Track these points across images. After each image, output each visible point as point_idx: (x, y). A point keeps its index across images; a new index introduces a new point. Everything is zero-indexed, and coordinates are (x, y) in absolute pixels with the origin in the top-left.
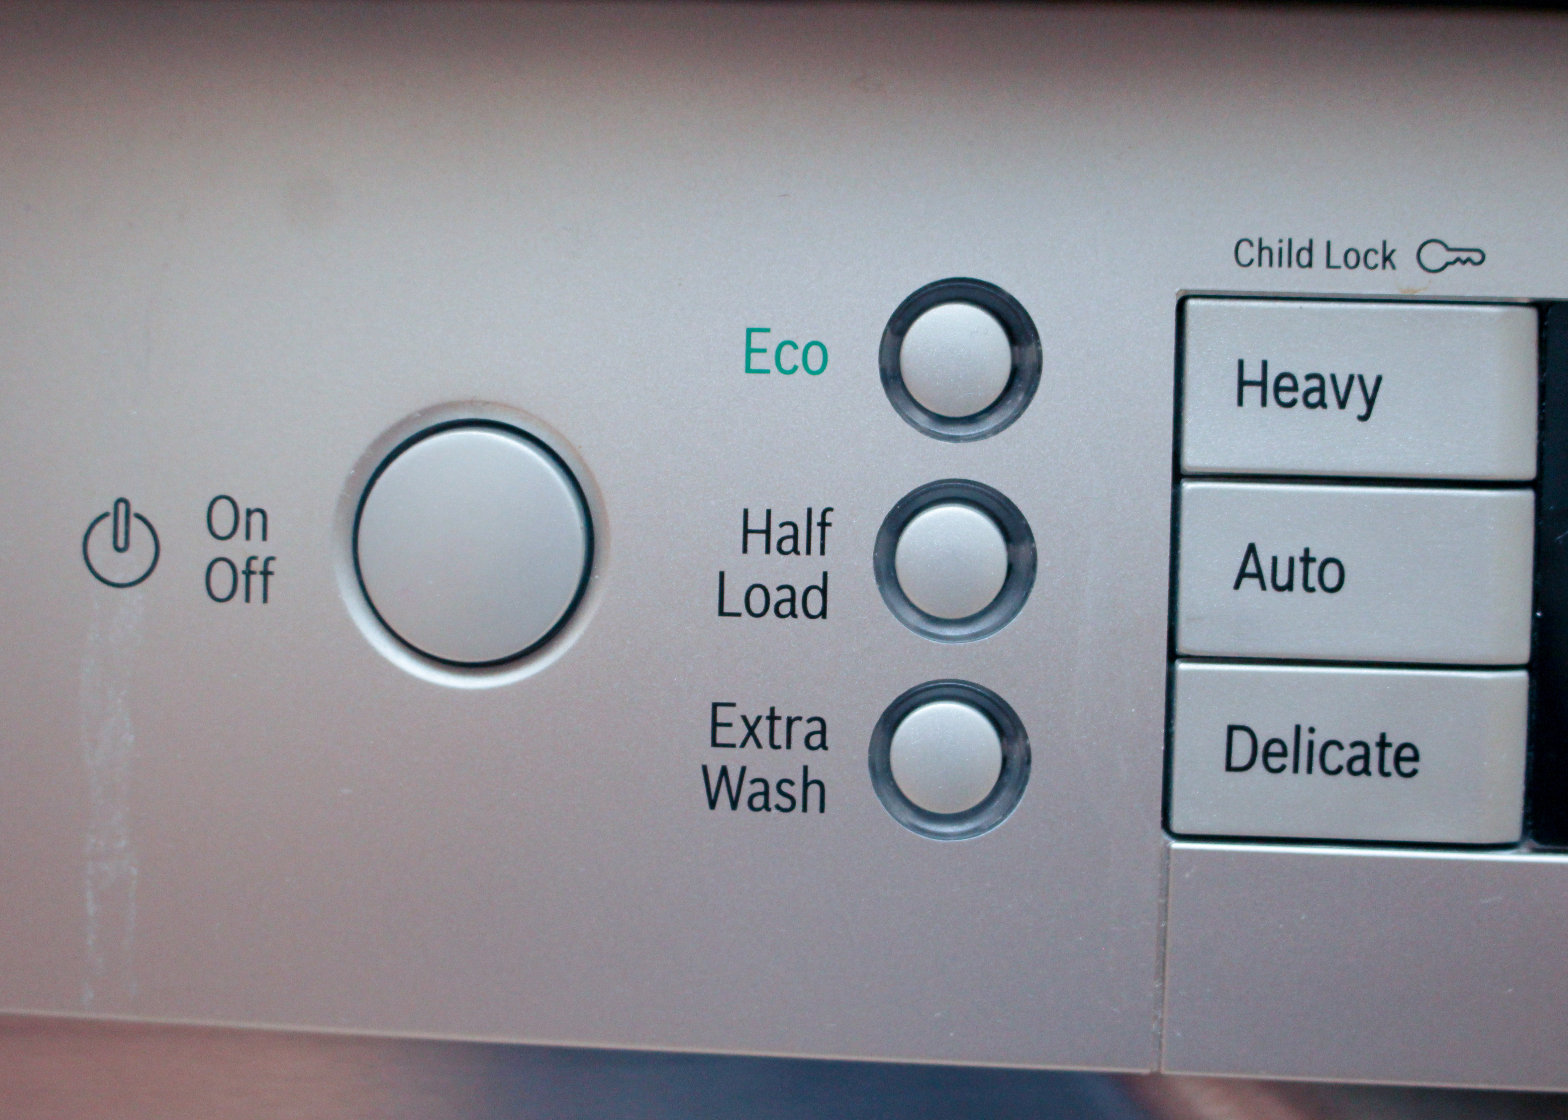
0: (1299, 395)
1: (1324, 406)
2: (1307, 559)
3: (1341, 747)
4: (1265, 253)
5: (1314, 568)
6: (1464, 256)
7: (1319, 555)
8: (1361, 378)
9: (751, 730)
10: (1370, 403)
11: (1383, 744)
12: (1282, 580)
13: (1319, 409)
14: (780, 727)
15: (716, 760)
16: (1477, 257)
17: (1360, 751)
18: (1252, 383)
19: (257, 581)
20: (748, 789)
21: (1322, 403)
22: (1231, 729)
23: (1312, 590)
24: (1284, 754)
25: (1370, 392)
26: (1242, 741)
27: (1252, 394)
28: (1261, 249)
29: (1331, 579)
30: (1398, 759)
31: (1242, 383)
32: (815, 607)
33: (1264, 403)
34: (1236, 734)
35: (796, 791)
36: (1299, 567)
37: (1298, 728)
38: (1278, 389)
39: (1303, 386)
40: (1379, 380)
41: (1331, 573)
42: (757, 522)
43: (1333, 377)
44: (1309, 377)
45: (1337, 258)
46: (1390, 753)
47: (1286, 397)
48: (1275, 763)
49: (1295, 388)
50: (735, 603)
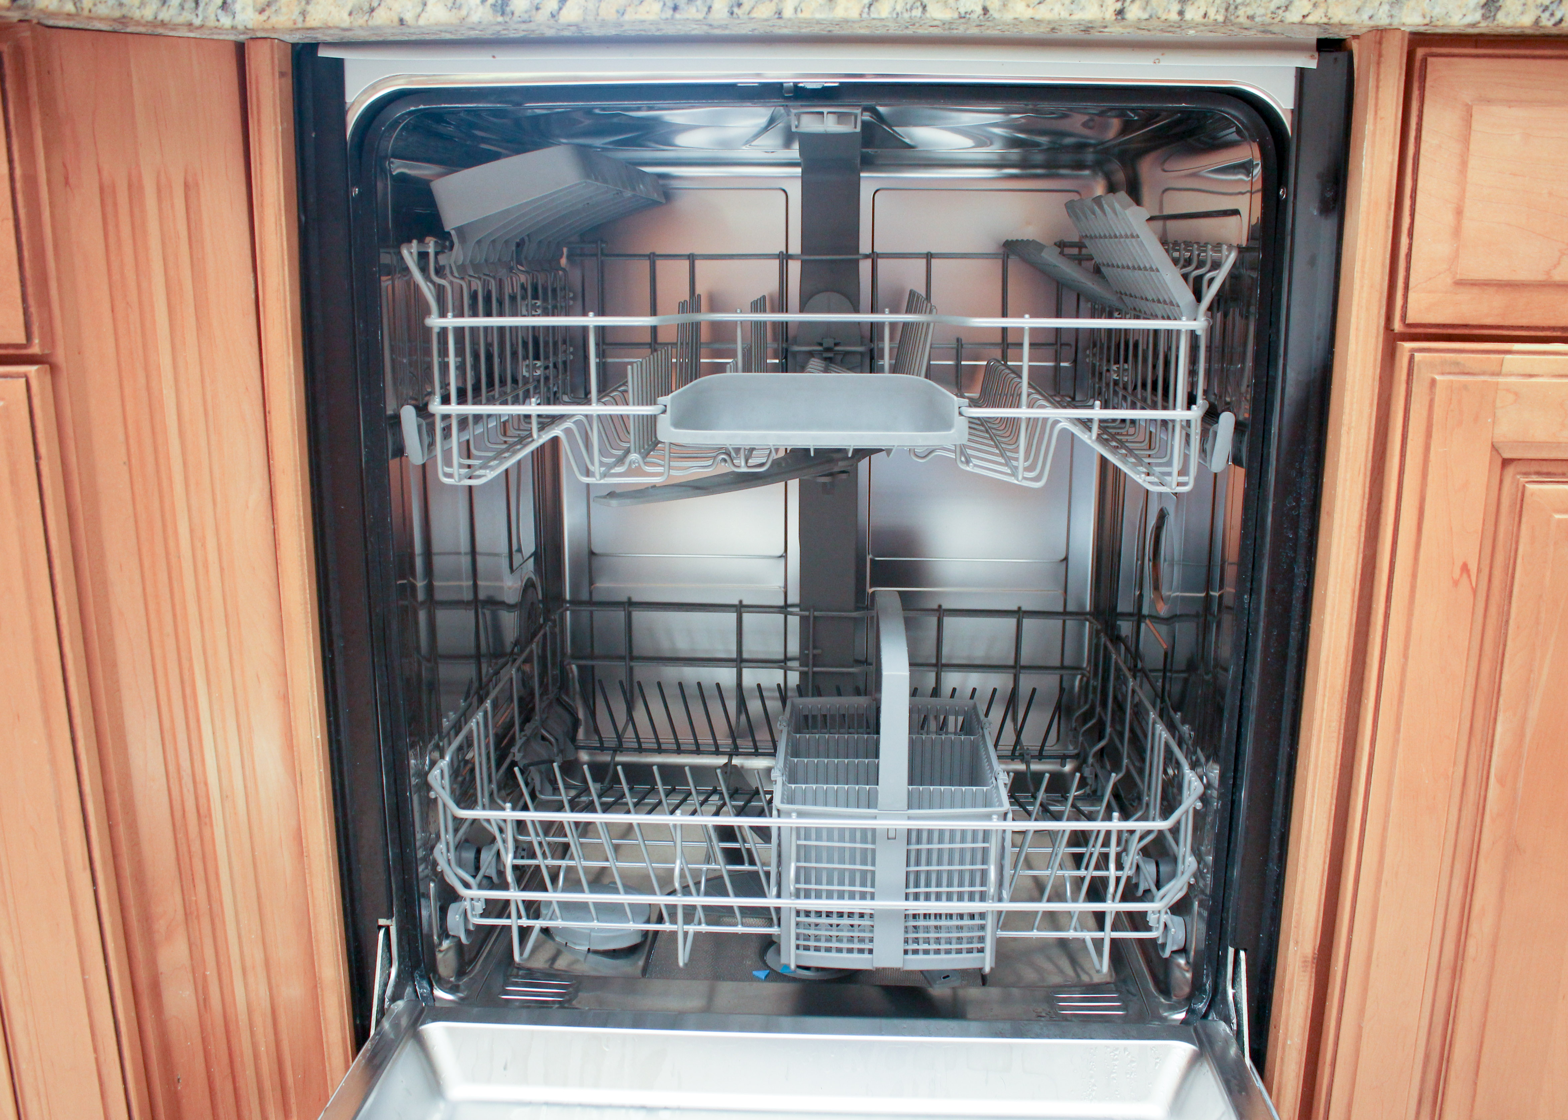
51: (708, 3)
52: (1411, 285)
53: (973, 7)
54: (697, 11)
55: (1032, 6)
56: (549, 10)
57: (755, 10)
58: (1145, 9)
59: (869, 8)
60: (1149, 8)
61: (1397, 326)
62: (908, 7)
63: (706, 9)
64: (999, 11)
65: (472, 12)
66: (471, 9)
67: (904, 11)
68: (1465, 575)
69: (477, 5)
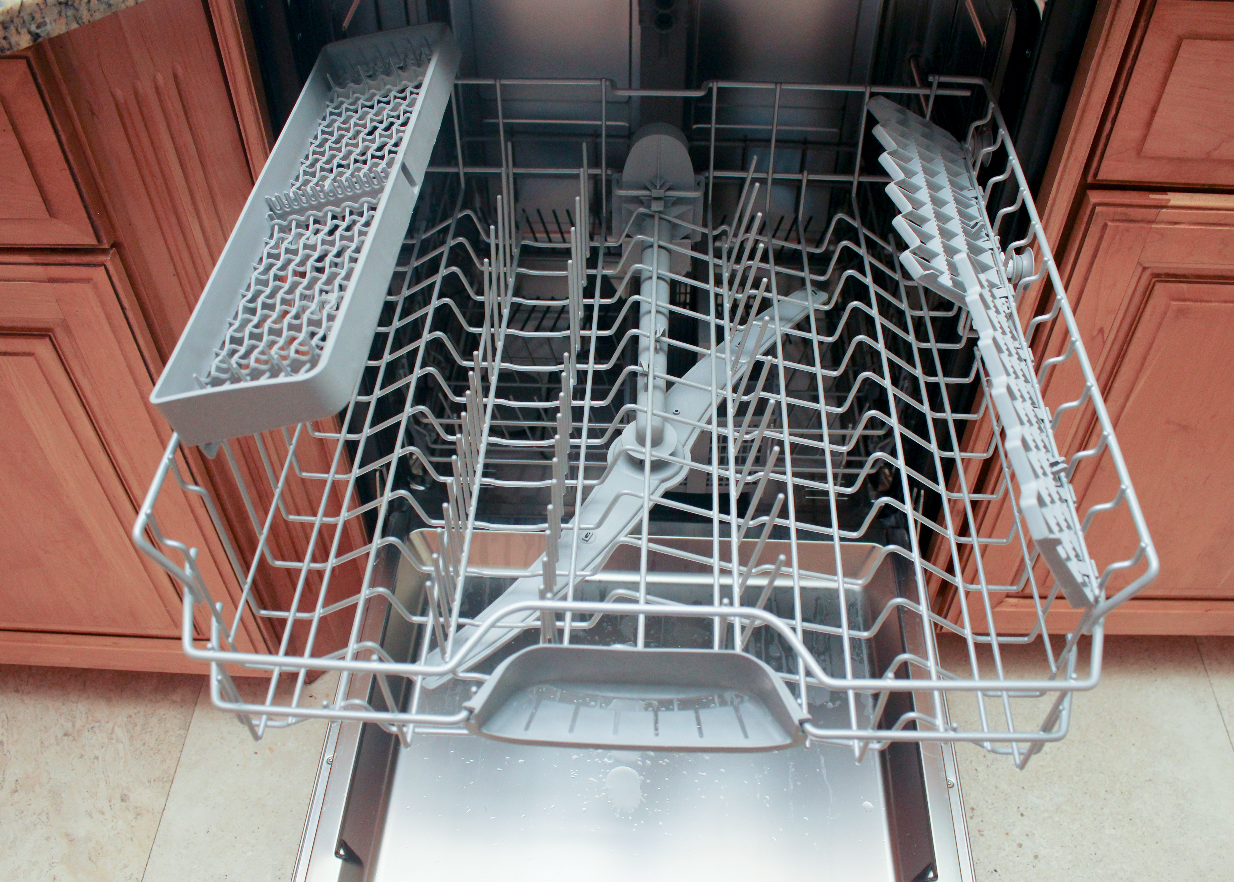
52: (1106, 155)
61: (1090, 179)
68: (1100, 334)
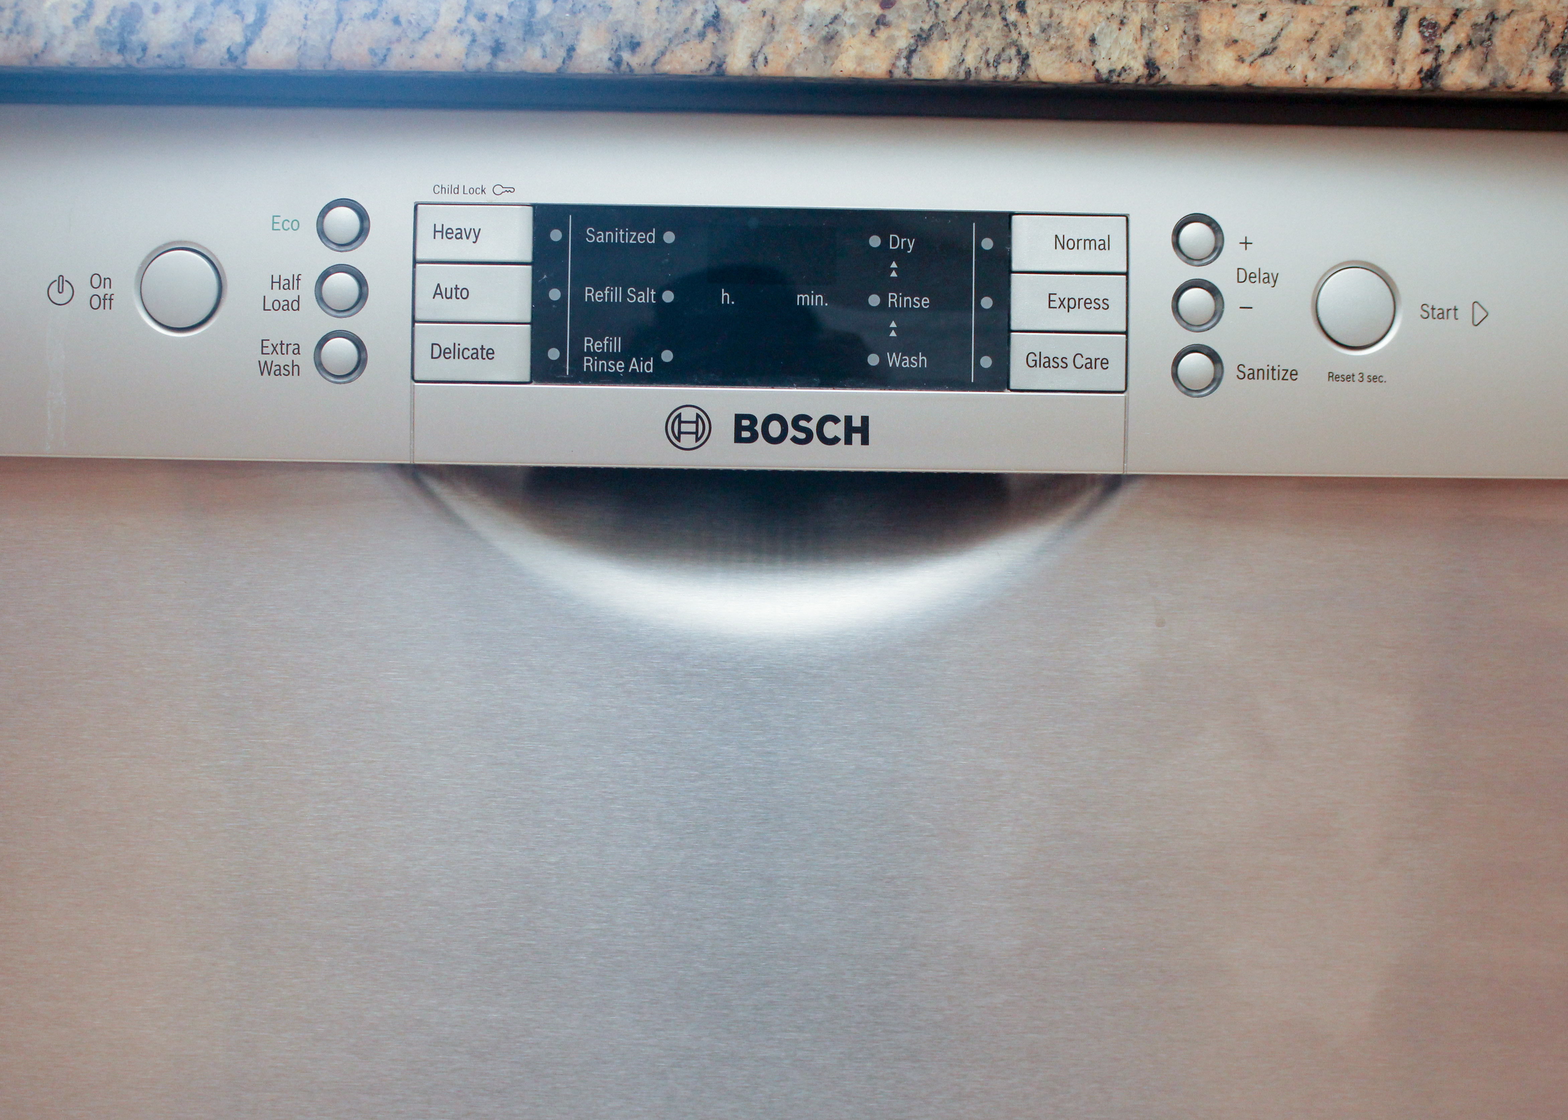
0: (454, 235)
1: (462, 239)
2: (457, 288)
3: (469, 350)
4: (443, 189)
5: (459, 291)
6: (508, 190)
7: (460, 287)
8: (474, 229)
9: (275, 349)
10: (477, 237)
11: (482, 349)
12: (449, 295)
13: (460, 239)
14: (284, 347)
15: (263, 358)
16: (512, 190)
17: (475, 351)
18: (438, 232)
19: (107, 302)
20: (274, 368)
21: (461, 238)
22: (433, 344)
23: (458, 298)
24: (450, 353)
25: (477, 234)
26: (436, 348)
27: (439, 235)
28: (442, 188)
29: (464, 295)
30: (487, 354)
31: (435, 231)
32: (295, 307)
33: (442, 238)
34: (434, 346)
35: (290, 369)
36: (454, 291)
37: (455, 344)
38: (447, 233)
39: (455, 232)
40: (480, 230)
41: (465, 292)
42: (276, 279)
43: (465, 229)
44: (457, 229)
45: (467, 191)
46: (485, 352)
47: (449, 236)
48: (447, 356)
49: (452, 233)
50: (269, 306)
51: (568, 41)
53: (1125, 61)
54: (544, 57)
55: (1249, 60)
56: (225, 44)
57: (667, 57)
58: (1481, 69)
59: (909, 58)
60: (1489, 66)
62: (991, 57)
63: (562, 53)
64: (1181, 68)
65: (56, 43)
66: (53, 36)
67: (983, 65)
69: (65, 28)
